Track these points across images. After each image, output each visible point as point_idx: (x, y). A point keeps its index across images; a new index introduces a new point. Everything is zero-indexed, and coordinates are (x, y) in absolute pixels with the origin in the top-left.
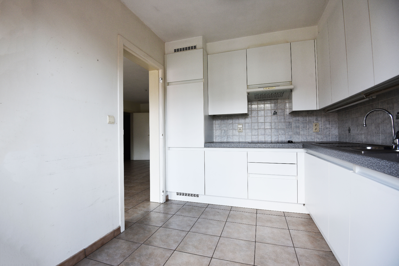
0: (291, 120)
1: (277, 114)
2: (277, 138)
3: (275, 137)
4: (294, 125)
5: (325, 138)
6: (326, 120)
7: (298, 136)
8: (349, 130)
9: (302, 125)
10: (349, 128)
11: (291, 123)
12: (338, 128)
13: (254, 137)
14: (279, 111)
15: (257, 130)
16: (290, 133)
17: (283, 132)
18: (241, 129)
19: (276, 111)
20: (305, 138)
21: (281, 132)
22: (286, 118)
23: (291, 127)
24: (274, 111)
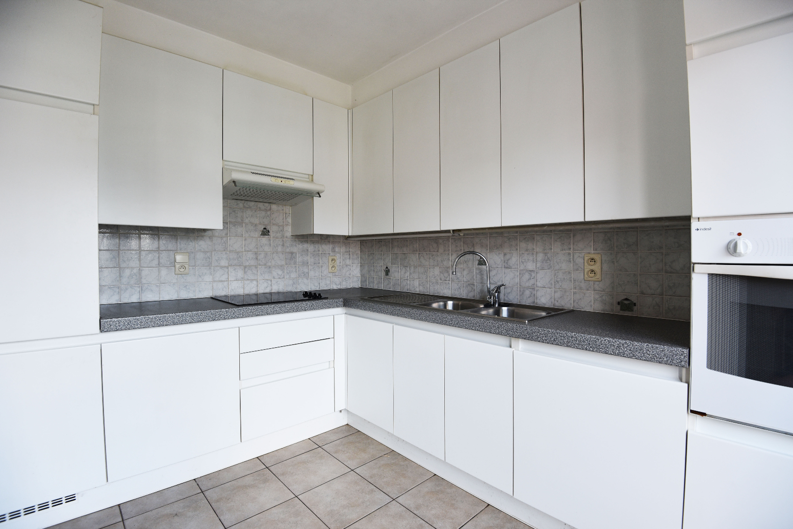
0: (295, 249)
1: (270, 234)
2: (269, 285)
3: (265, 285)
4: (299, 259)
5: (344, 283)
6: (346, 252)
7: (305, 281)
8: (387, 272)
9: (312, 260)
10: (387, 268)
11: (294, 255)
12: (361, 266)
13: (220, 285)
14: (273, 229)
15: (227, 270)
16: (293, 275)
17: (280, 272)
18: (187, 266)
19: (268, 228)
20: (317, 284)
21: (277, 272)
22: (285, 244)
23: (295, 263)
24: (265, 229)
